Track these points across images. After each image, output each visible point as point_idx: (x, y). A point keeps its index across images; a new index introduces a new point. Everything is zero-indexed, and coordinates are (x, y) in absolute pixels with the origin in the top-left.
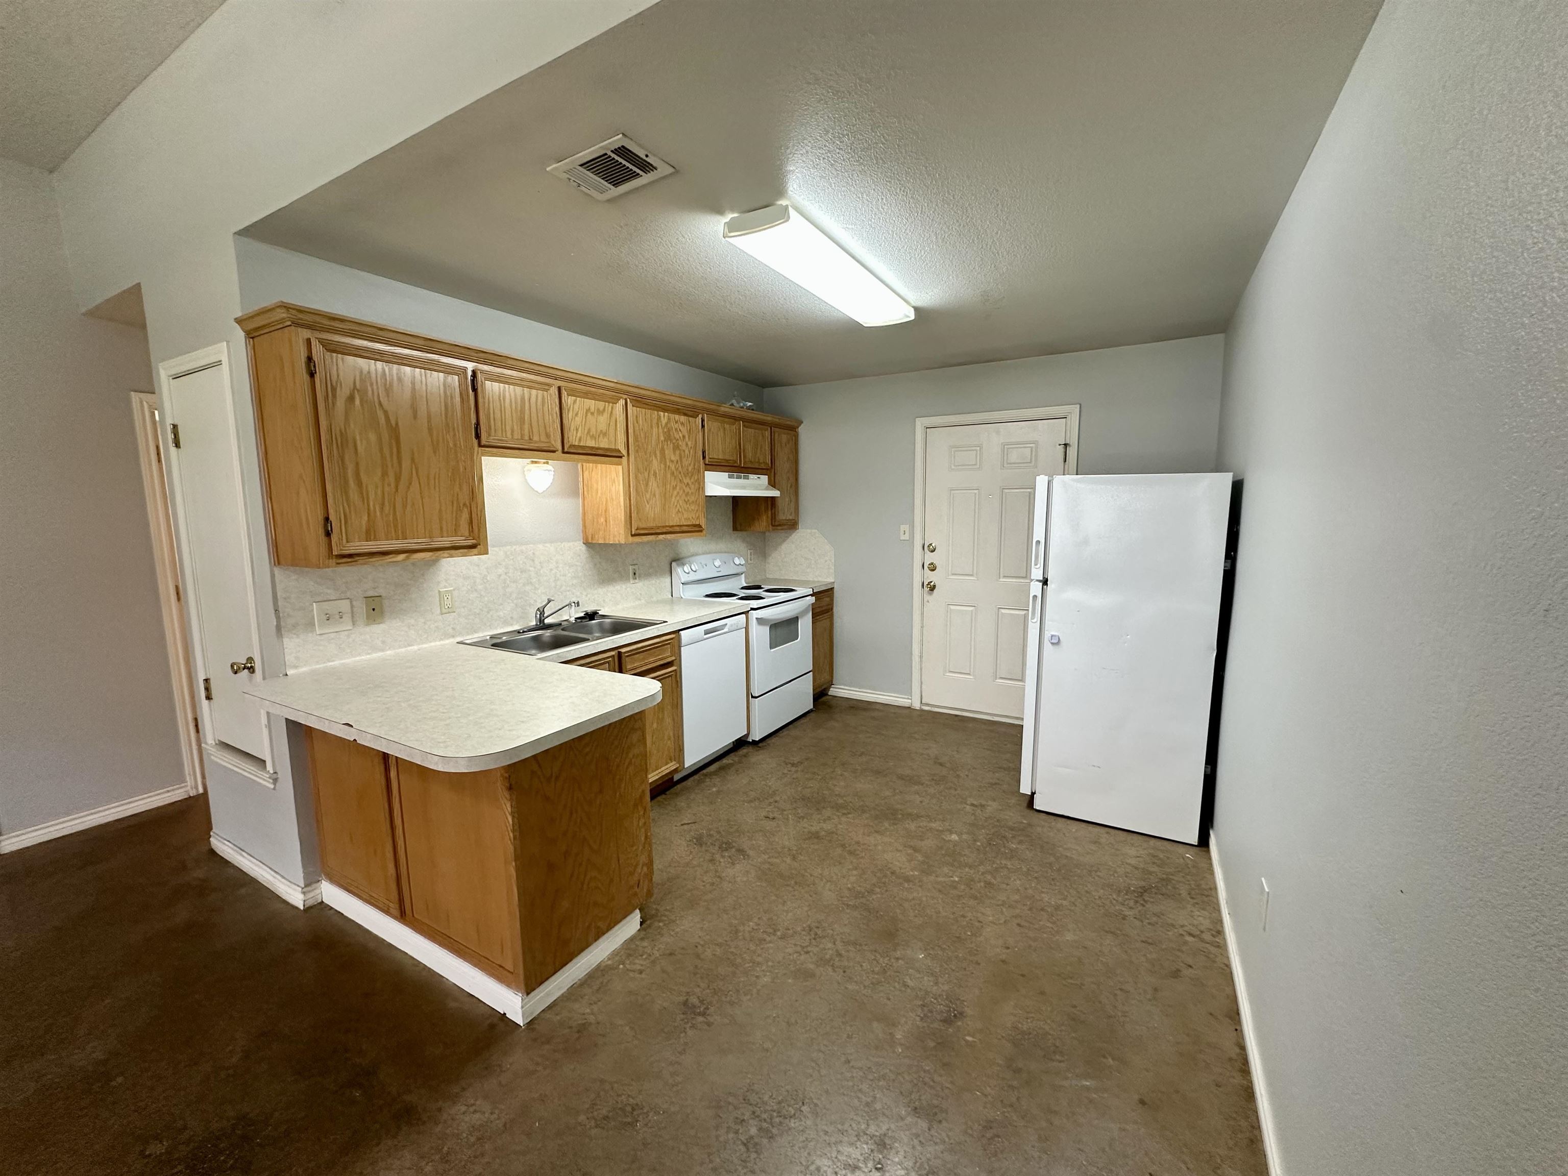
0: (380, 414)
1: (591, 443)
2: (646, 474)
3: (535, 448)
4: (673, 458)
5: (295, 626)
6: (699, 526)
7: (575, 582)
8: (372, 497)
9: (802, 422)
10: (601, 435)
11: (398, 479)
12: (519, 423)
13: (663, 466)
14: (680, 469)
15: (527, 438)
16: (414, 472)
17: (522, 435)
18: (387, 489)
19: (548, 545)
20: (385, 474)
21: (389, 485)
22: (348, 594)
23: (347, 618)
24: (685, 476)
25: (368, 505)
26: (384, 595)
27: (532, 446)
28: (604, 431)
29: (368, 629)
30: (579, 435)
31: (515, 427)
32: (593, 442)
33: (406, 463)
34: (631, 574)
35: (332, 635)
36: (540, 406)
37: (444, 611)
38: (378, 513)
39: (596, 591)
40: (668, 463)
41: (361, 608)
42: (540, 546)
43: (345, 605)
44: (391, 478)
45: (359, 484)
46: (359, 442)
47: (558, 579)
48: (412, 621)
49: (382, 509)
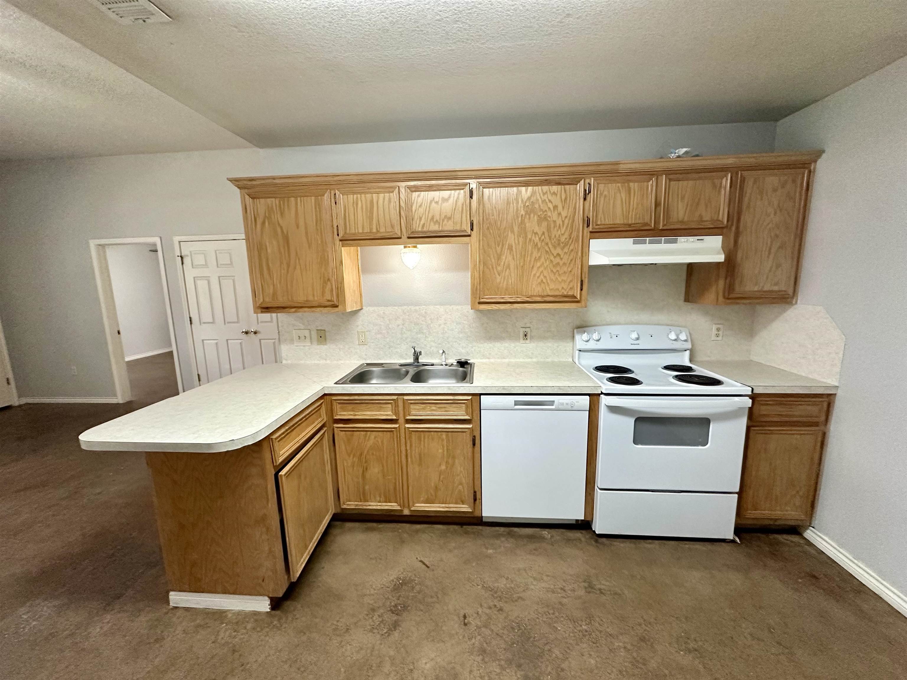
0: (279, 230)
1: (434, 228)
2: (499, 249)
3: (380, 237)
4: (537, 229)
5: (285, 340)
6: (574, 297)
7: (461, 335)
8: (275, 276)
9: (823, 152)
10: (446, 220)
11: (288, 266)
12: (368, 220)
13: (521, 239)
14: (547, 240)
15: (374, 230)
16: (297, 261)
17: (371, 229)
18: (283, 271)
19: (438, 307)
20: (281, 263)
21: (284, 269)
22: (309, 327)
23: (308, 339)
24: (555, 247)
25: (273, 281)
26: (326, 329)
27: (379, 235)
28: (449, 215)
29: (318, 347)
30: (422, 223)
31: (365, 224)
32: (437, 226)
33: (293, 255)
34: (522, 335)
35: (302, 347)
36: (386, 206)
37: (360, 343)
38: (278, 285)
39: (482, 345)
40: (529, 236)
41: (314, 334)
42: (432, 307)
43: (307, 333)
44: (285, 266)
45: (269, 269)
46: (268, 247)
47: (446, 332)
48: (341, 347)
49: (280, 283)
